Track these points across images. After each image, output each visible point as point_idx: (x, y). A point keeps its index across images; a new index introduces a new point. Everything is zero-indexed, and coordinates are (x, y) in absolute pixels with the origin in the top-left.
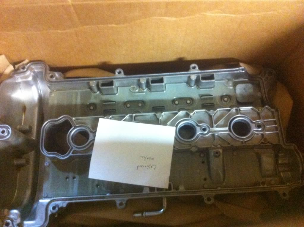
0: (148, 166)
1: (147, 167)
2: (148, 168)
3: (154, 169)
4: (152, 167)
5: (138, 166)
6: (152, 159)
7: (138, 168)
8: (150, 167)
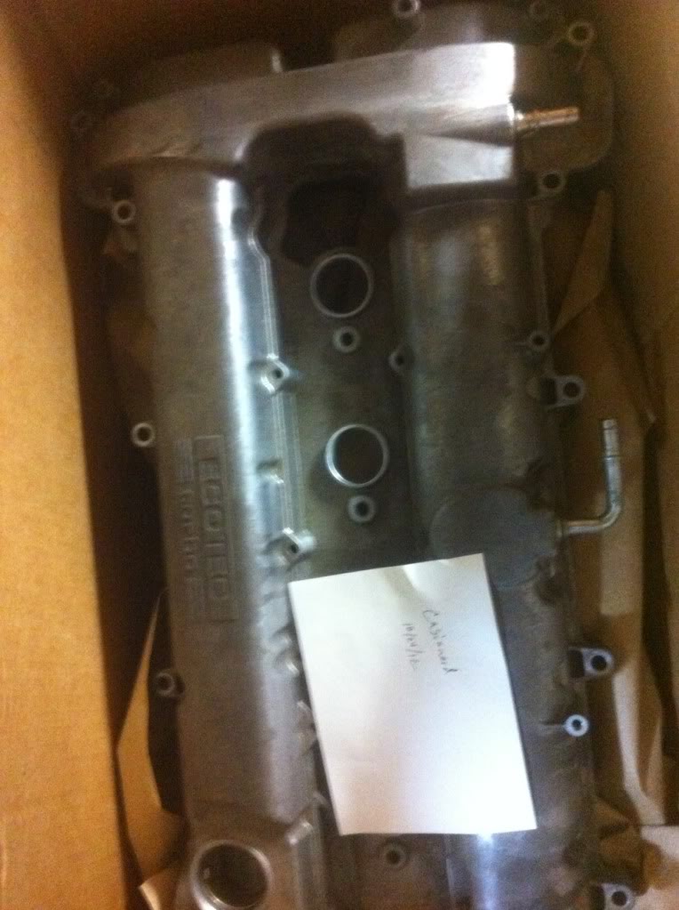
0: (435, 635)
1: (439, 640)
2: (441, 634)
3: (437, 614)
4: (434, 624)
5: (445, 669)
6: (410, 629)
7: (451, 670)
8: (434, 629)
